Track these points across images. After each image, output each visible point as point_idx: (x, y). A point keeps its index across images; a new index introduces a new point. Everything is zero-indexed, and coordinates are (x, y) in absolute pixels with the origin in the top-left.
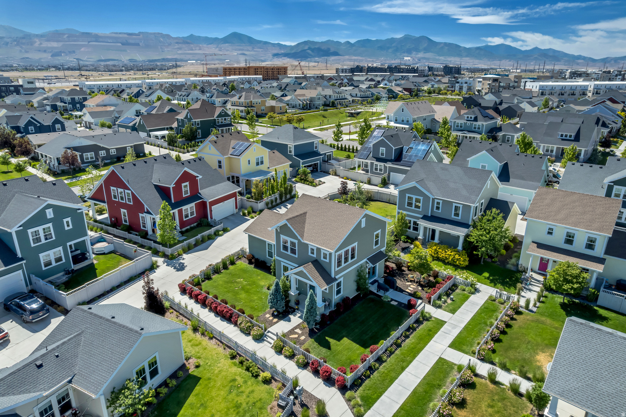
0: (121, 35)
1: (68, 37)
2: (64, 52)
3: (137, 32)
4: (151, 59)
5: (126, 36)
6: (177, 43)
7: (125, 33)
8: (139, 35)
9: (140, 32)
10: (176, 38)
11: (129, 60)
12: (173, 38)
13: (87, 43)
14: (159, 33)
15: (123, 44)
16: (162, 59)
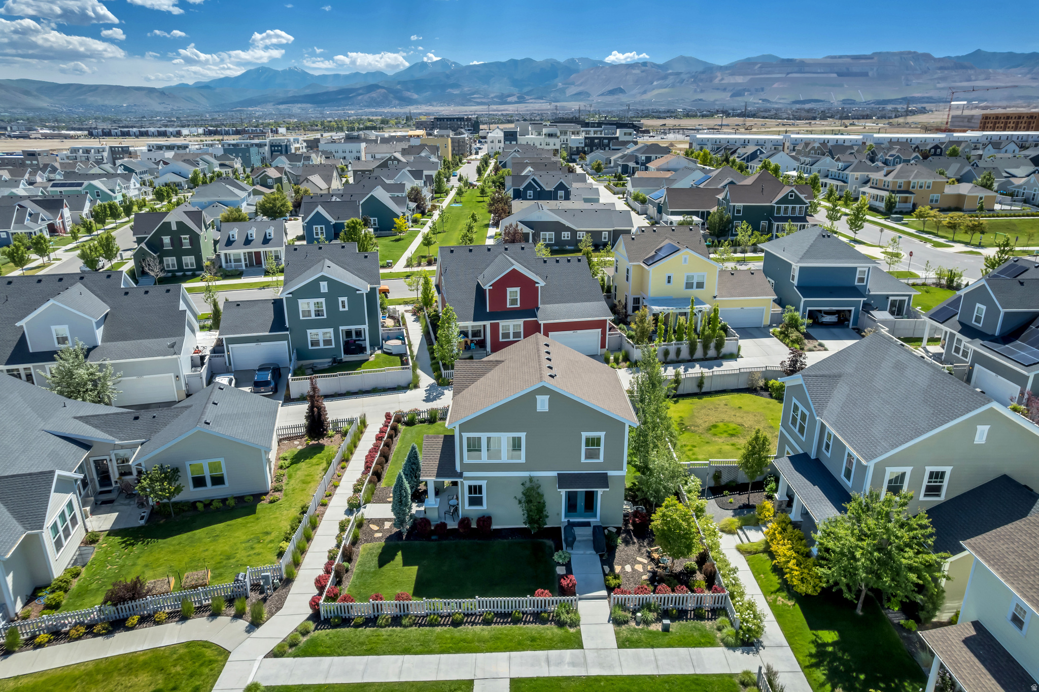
0: (840, 61)
1: (761, 67)
2: (748, 91)
3: (868, 52)
4: (881, 98)
5: (849, 60)
6: (941, 68)
7: (848, 57)
8: (872, 58)
9: (874, 54)
10: (940, 60)
11: (843, 100)
12: (935, 59)
13: (784, 75)
14: (910, 53)
15: (840, 74)
16: (903, 99)
